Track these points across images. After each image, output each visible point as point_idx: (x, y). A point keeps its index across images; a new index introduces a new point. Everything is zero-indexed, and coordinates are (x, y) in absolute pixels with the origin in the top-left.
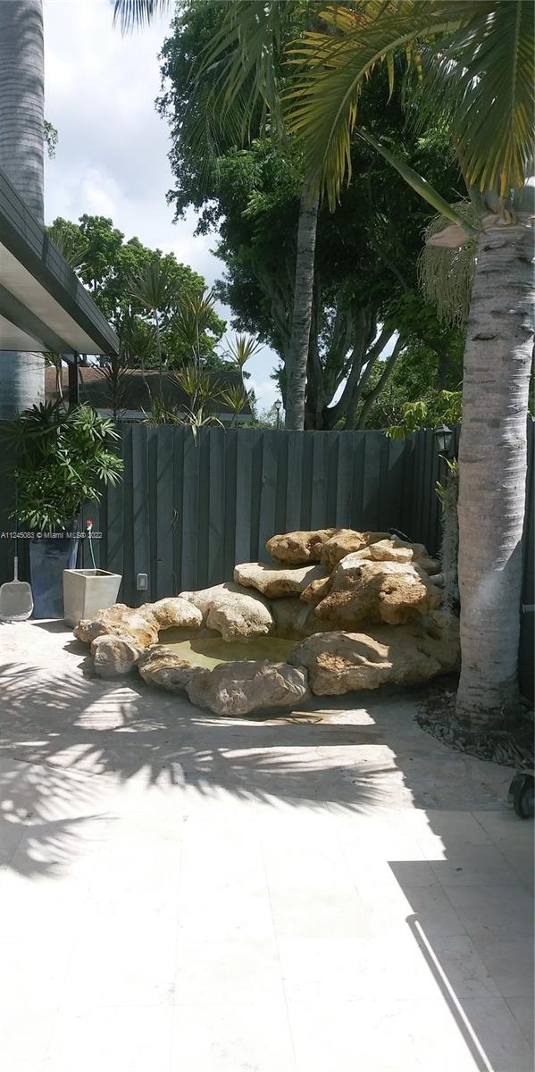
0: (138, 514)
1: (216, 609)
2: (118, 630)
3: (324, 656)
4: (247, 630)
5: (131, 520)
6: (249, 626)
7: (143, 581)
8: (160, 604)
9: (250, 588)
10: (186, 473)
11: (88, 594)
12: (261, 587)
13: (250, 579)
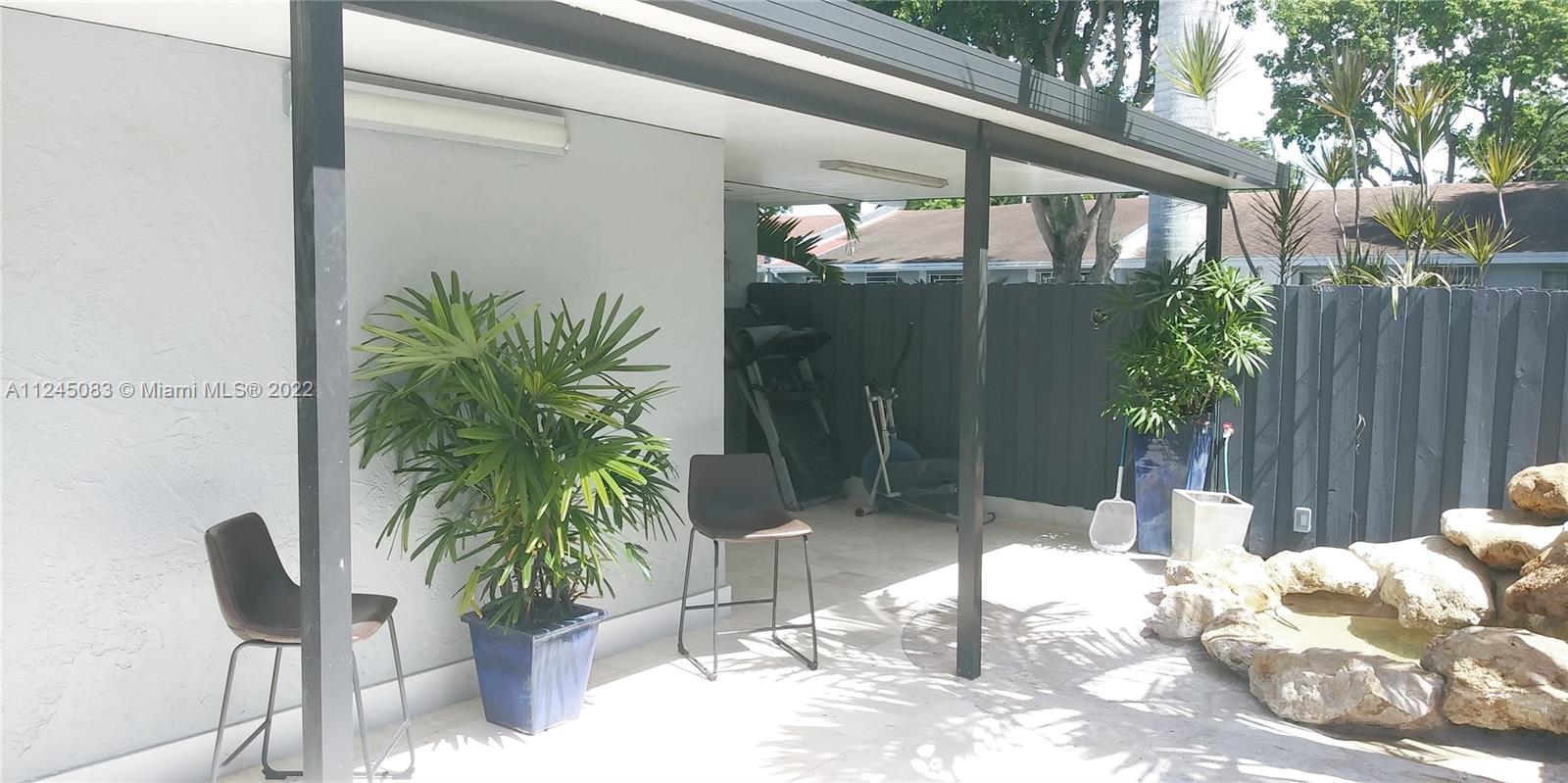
0: (1303, 416)
1: (1393, 574)
2: (1211, 580)
3: (1468, 662)
4: (1442, 614)
5: (1290, 427)
6: (1444, 608)
7: (1304, 518)
8: (1307, 554)
9: (1459, 549)
10: (1381, 358)
11: (1197, 526)
12: (1476, 549)
13: (1461, 534)
